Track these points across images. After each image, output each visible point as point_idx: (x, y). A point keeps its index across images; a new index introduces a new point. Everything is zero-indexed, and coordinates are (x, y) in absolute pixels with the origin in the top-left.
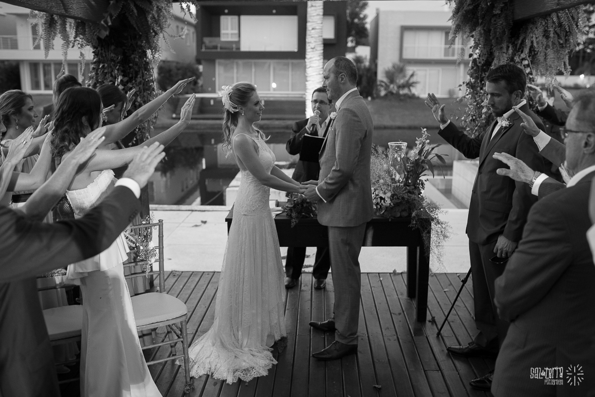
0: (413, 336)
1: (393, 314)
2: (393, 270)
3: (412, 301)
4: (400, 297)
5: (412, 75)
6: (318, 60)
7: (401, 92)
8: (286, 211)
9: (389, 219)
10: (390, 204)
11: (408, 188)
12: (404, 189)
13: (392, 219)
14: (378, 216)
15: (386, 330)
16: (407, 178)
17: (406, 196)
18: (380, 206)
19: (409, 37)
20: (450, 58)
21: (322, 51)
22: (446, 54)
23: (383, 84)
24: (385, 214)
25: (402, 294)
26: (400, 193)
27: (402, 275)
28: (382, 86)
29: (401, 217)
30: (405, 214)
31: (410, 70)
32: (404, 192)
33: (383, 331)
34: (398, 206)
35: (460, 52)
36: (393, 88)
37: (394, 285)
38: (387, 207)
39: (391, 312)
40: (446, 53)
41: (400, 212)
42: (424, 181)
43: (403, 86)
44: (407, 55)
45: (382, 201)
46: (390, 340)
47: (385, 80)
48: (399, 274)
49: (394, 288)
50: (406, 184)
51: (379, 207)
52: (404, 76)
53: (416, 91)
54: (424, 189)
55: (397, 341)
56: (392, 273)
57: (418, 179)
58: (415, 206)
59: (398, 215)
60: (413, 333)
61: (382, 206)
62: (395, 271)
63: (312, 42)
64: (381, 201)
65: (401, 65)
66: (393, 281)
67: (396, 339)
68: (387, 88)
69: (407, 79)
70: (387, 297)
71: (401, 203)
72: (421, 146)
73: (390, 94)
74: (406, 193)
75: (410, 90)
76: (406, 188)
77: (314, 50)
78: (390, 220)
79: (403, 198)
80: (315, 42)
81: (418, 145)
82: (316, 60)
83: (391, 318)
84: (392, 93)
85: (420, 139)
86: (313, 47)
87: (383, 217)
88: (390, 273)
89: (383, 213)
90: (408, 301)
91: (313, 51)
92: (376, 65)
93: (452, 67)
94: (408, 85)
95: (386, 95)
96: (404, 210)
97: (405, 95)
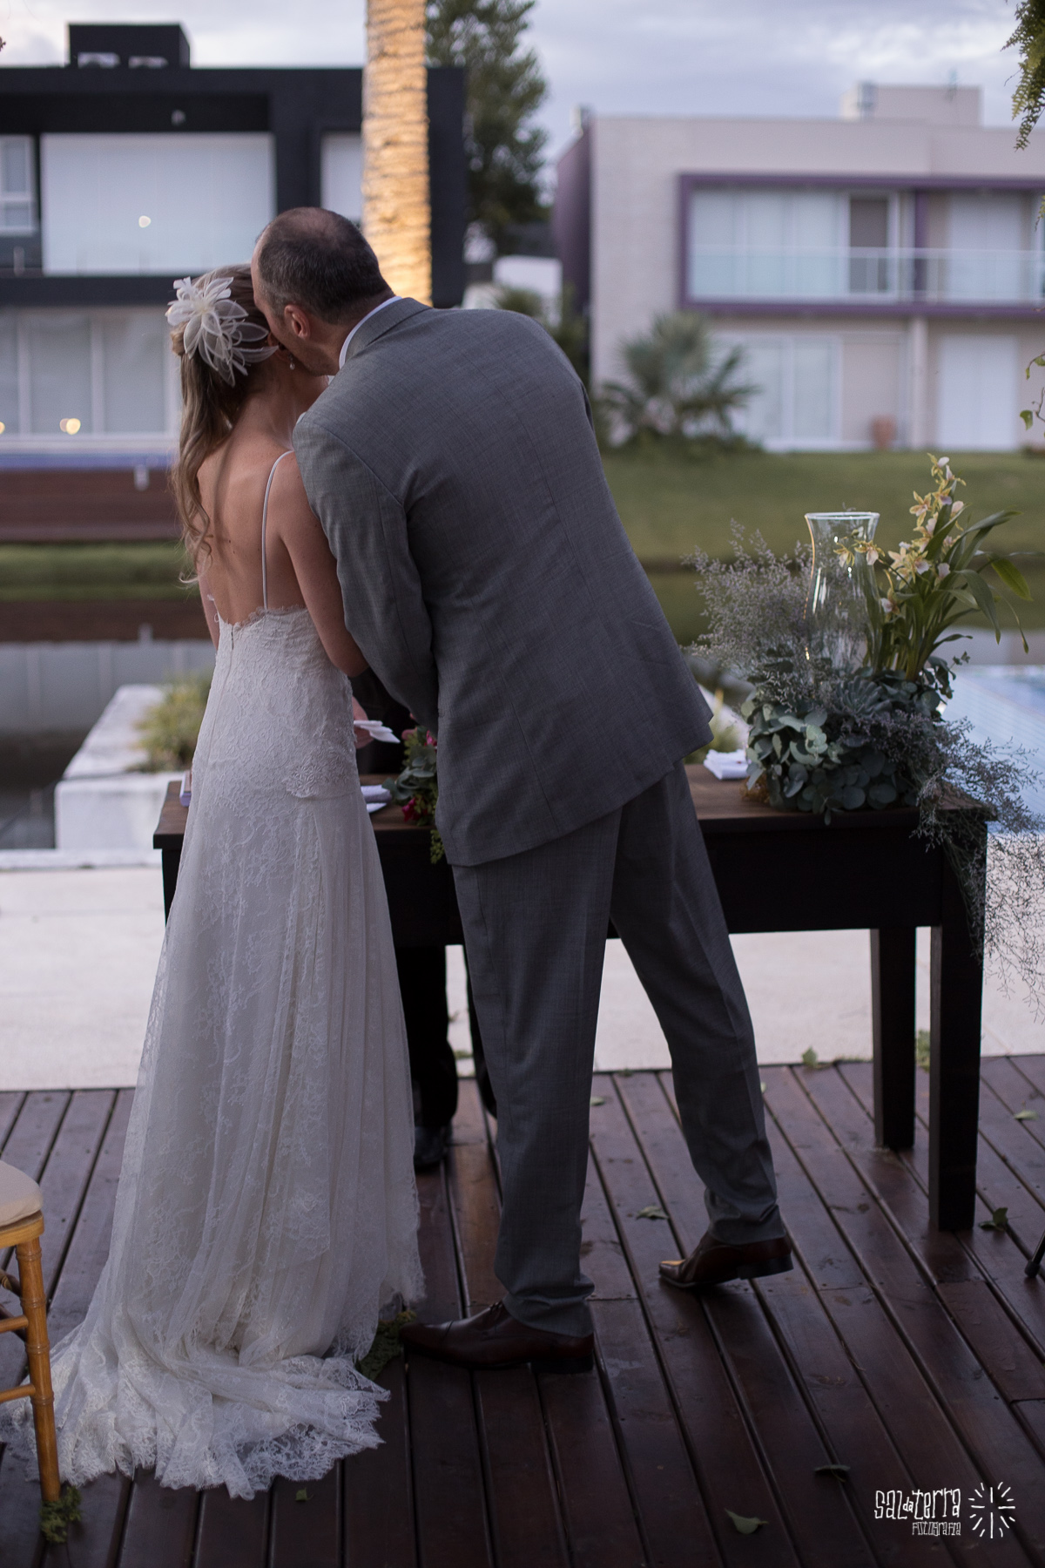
0: (935, 1283)
1: (838, 1208)
2: (804, 1049)
3: (900, 1159)
4: (851, 1147)
5: (731, 364)
6: (412, 267)
7: (692, 428)
8: (403, 797)
9: (821, 817)
10: (825, 756)
11: (892, 690)
12: (875, 694)
13: (832, 814)
14: (777, 808)
15: (822, 1268)
16: (881, 654)
17: (887, 722)
18: (785, 767)
19: (710, 216)
20: (873, 297)
21: (424, 233)
22: (856, 282)
23: (619, 398)
24: (807, 796)
25: (855, 1138)
26: (863, 711)
27: (839, 1072)
28: (613, 405)
29: (867, 807)
30: (886, 795)
31: (721, 342)
32: (880, 706)
33: (812, 1273)
34: (856, 762)
35: (908, 272)
36: (660, 412)
37: (815, 1107)
38: (810, 771)
39: (829, 1201)
40: (857, 274)
41: (866, 790)
42: (950, 663)
43: (693, 407)
44: (706, 285)
45: (793, 746)
46: (846, 1302)
47: (627, 380)
48: (824, 1066)
49: (818, 1118)
50: (884, 679)
51: (778, 769)
52: (701, 367)
53: (746, 422)
54: (950, 696)
55: (875, 1305)
56: (798, 1065)
57: (927, 657)
58: (925, 761)
59: (858, 799)
60: (930, 1273)
61: (793, 768)
62: (809, 1055)
63: (387, 193)
64: (785, 747)
65: (688, 322)
66: (808, 1095)
67: (873, 1296)
68: (634, 410)
69: (711, 374)
70: (801, 1152)
71: (866, 749)
72: (932, 523)
73: (646, 437)
74: (883, 709)
75: (725, 421)
76: (885, 691)
77: (395, 226)
78: (827, 821)
79: (877, 729)
80: (398, 194)
81: (920, 522)
82: (402, 266)
83: (832, 1225)
84: (655, 434)
85: (928, 497)
86: (389, 213)
87: (797, 810)
88: (791, 1066)
89: (799, 794)
90: (886, 1159)
91: (390, 232)
92: (588, 327)
93: (884, 334)
94: (718, 400)
95: (633, 442)
96: (881, 780)
97: (708, 441)
